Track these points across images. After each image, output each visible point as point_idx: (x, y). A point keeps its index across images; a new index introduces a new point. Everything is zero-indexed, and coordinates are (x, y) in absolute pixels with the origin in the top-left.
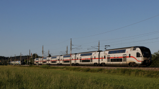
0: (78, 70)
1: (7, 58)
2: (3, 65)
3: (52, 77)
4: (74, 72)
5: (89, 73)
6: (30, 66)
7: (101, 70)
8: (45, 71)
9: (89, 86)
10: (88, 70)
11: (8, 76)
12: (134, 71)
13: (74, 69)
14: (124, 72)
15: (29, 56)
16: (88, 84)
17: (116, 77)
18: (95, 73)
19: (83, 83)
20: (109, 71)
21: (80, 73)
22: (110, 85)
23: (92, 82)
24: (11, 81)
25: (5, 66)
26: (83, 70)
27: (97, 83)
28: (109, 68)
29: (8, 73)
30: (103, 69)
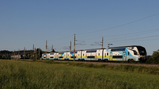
0: (82, 65)
1: (11, 52)
2: (7, 59)
3: (55, 72)
4: (78, 68)
5: (92, 69)
6: (34, 61)
7: (104, 66)
8: (48, 65)
9: (92, 81)
10: (91, 66)
11: (12, 70)
12: (137, 67)
13: (78, 65)
14: (127, 68)
15: (32, 51)
16: (90, 80)
17: (119, 73)
18: (98, 69)
19: (86, 79)
20: (112, 67)
21: (84, 68)
22: (114, 82)
23: (95, 78)
24: (15, 76)
25: (8, 60)
26: (86, 66)
27: (100, 79)
28: (112, 64)
29: (12, 67)
30: (107, 65)
